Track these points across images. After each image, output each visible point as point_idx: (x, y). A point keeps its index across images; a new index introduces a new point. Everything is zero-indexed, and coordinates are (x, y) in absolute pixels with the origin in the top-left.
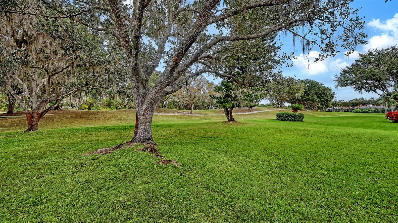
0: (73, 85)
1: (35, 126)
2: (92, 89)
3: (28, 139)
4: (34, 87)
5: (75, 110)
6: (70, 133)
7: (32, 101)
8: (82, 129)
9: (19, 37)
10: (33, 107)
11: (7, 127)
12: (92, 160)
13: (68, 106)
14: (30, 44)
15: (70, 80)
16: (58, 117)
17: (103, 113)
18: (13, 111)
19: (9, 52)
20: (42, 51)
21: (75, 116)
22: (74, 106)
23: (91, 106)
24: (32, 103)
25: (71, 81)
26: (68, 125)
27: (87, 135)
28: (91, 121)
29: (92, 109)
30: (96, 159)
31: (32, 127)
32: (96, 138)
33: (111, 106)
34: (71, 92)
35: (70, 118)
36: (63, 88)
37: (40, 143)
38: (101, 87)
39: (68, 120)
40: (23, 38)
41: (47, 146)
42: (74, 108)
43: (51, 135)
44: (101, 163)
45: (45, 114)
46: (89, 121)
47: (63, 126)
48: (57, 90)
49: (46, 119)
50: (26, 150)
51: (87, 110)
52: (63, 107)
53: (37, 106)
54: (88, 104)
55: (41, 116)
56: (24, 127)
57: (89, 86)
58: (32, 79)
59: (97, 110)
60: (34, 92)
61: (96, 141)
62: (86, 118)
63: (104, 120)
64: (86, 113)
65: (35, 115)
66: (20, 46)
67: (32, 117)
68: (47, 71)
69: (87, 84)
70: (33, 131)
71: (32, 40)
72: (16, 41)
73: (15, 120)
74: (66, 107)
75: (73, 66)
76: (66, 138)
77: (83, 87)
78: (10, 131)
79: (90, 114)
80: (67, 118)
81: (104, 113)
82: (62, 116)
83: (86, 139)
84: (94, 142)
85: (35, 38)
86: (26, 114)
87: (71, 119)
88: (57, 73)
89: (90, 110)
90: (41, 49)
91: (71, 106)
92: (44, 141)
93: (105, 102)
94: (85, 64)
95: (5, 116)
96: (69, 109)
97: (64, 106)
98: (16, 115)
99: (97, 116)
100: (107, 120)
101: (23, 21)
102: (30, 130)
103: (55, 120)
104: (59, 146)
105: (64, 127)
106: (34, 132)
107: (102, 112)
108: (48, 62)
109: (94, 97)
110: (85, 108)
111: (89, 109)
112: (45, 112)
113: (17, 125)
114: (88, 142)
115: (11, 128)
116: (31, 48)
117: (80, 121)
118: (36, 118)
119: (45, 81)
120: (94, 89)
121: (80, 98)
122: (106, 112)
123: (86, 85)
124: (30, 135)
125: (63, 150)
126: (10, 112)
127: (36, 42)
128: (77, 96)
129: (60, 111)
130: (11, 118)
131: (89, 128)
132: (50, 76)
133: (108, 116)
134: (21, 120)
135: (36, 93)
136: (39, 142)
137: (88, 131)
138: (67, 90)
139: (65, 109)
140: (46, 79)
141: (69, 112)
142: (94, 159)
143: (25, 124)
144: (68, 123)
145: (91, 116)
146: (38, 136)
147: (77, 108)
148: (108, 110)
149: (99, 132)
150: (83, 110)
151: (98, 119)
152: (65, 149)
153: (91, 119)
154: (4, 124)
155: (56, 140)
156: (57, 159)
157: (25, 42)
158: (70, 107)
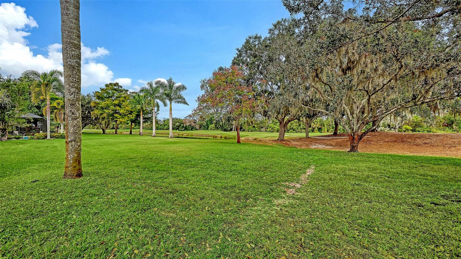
0: (393, 102)
1: (356, 147)
2: (423, 103)
3: (350, 159)
4: (355, 110)
5: (393, 132)
6: (391, 159)
7: (353, 123)
8: (407, 157)
9: (344, 66)
10: (354, 129)
11: (333, 146)
12: (434, 203)
13: (385, 127)
14: (353, 68)
15: (390, 96)
16: (375, 139)
17: (438, 138)
18: (337, 133)
19: (339, 81)
20: (363, 72)
21: (395, 139)
22: (392, 128)
23: (416, 126)
24: (353, 125)
25: (392, 97)
26: (386, 150)
27: (415, 166)
28: (419, 147)
29: (418, 131)
30: (441, 205)
31: (353, 149)
32: (432, 173)
33: (454, 127)
34: (392, 111)
35: (388, 142)
36: (382, 107)
37: (362, 165)
38: (439, 98)
39: (386, 143)
40: (348, 65)
41: (369, 170)
42: (393, 129)
43: (371, 159)
44: (451, 214)
45: (365, 136)
46: (415, 147)
47: (381, 150)
48: (374, 110)
49: (363, 141)
50: (352, 170)
51: (411, 132)
52: (380, 129)
53: (357, 128)
54: (411, 125)
55: (361, 137)
56: (346, 147)
57: (417, 99)
58: (354, 102)
59: (426, 132)
60: (356, 114)
61: (432, 176)
62: (410, 142)
63: (441, 148)
64: (410, 137)
65: (356, 137)
66: (345, 74)
67: (353, 139)
68: (367, 91)
69: (414, 97)
70: (354, 152)
71: (354, 64)
72: (343, 70)
73: (339, 140)
74: (383, 128)
75: (396, 78)
76: (387, 164)
77: (409, 102)
78: (336, 150)
79: (417, 138)
80: (385, 142)
81: (442, 138)
82: (379, 139)
83: (414, 170)
84: (429, 178)
85: (357, 61)
86: (348, 136)
87: (390, 143)
88: (377, 91)
89: (414, 133)
90: (362, 71)
91: (389, 127)
92: (364, 164)
93: (442, 120)
94: (412, 72)
95: (332, 136)
96: (386, 131)
97: (381, 127)
98: (339, 136)
99: (428, 141)
100: (447, 148)
101: (348, 50)
102: (351, 150)
103: (372, 143)
104: (381, 173)
105: (383, 152)
106: (355, 154)
107: (438, 136)
108: (368, 82)
109: (425, 114)
110: (408, 130)
111: (413, 130)
112: (365, 134)
113: (340, 145)
114: (419, 176)
115: (336, 147)
116: (353, 72)
117: (402, 147)
118: (356, 140)
119: (365, 102)
120: (426, 103)
121: (403, 117)
122: (444, 135)
123: (413, 99)
124: (352, 155)
125: (387, 178)
126: (335, 134)
127: (358, 65)
128: (399, 115)
129: (376, 133)
130: (336, 139)
131: (417, 157)
132: (370, 96)
133: (450, 142)
134: (343, 141)
135: (357, 115)
136: (360, 164)
137: (416, 161)
138: (387, 109)
139: (381, 130)
140: (365, 100)
141: (387, 135)
142: (437, 205)
143: (346, 145)
144: (387, 148)
145: (418, 141)
146: (359, 158)
147: (397, 130)
148: (448, 132)
149: (434, 164)
150: (405, 131)
151: (429, 145)
152: (388, 177)
153: (417, 145)
154: (332, 143)
155: (376, 165)
156: (382, 187)
157: (349, 68)
158: (388, 129)
